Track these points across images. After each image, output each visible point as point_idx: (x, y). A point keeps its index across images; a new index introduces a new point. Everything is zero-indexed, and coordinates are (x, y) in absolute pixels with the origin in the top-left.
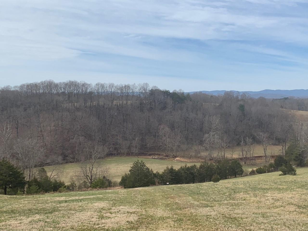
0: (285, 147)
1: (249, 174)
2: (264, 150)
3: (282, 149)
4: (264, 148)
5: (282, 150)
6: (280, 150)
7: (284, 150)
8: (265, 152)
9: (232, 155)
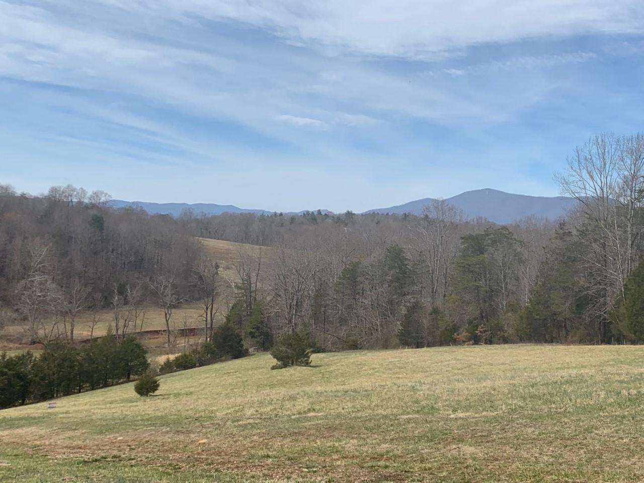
0: (212, 309)
1: (159, 370)
2: (165, 315)
3: (205, 313)
4: (167, 312)
5: (205, 316)
6: (201, 316)
7: (210, 315)
8: (167, 321)
9: (92, 329)
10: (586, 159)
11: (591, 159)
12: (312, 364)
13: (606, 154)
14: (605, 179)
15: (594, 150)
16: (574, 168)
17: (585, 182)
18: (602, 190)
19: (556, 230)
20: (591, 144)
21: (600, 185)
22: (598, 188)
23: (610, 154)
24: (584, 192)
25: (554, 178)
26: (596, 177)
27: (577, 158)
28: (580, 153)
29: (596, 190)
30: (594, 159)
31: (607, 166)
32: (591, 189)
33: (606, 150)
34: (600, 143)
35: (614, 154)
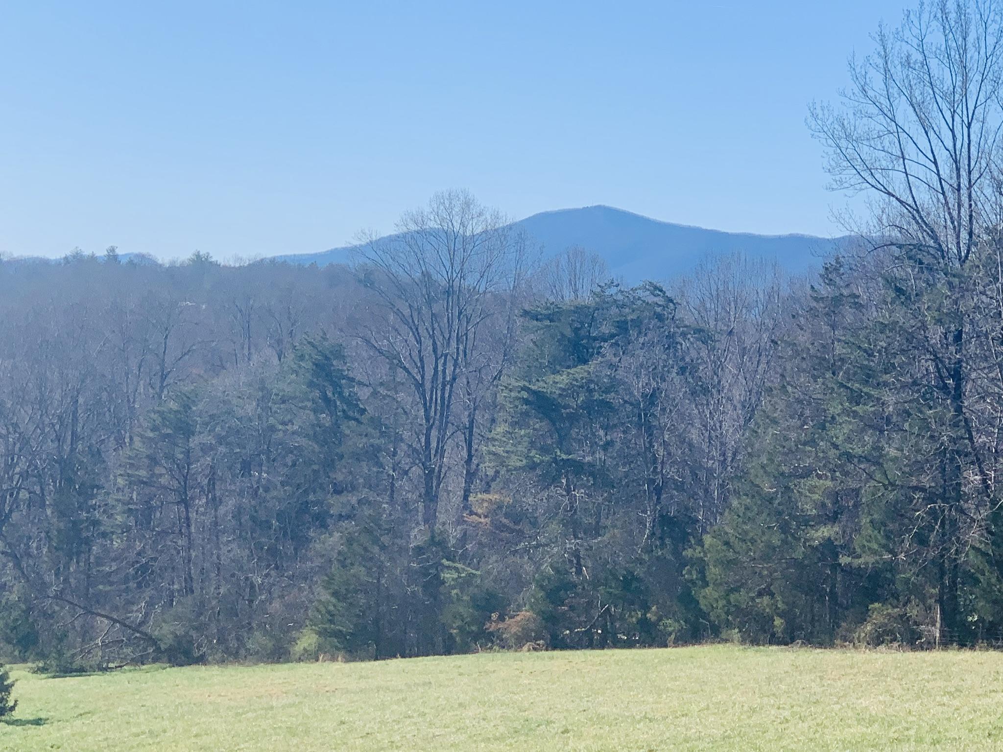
10: (907, 63)
11: (925, 63)
12: (16, 715)
13: (972, 51)
14: (965, 129)
15: (936, 38)
16: (870, 93)
17: (903, 136)
18: (956, 162)
19: (812, 287)
20: (925, 17)
21: (950, 146)
22: (943, 157)
23: (983, 51)
24: (901, 168)
25: (810, 120)
26: (939, 123)
27: (880, 62)
28: (889, 46)
29: (935, 163)
30: (933, 63)
31: (973, 88)
32: (922, 159)
33: (971, 38)
34: (953, 16)
35: (992, 54)
